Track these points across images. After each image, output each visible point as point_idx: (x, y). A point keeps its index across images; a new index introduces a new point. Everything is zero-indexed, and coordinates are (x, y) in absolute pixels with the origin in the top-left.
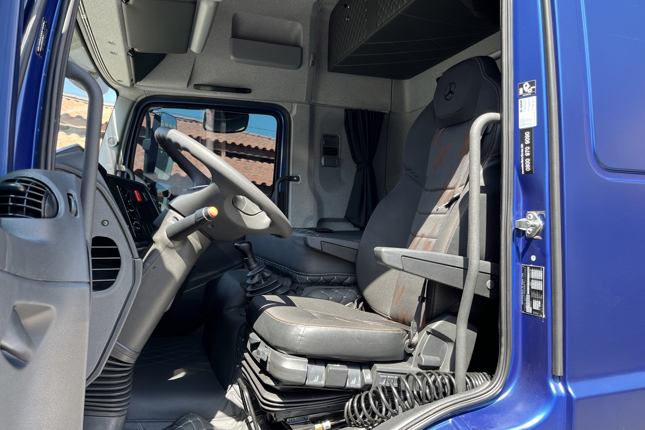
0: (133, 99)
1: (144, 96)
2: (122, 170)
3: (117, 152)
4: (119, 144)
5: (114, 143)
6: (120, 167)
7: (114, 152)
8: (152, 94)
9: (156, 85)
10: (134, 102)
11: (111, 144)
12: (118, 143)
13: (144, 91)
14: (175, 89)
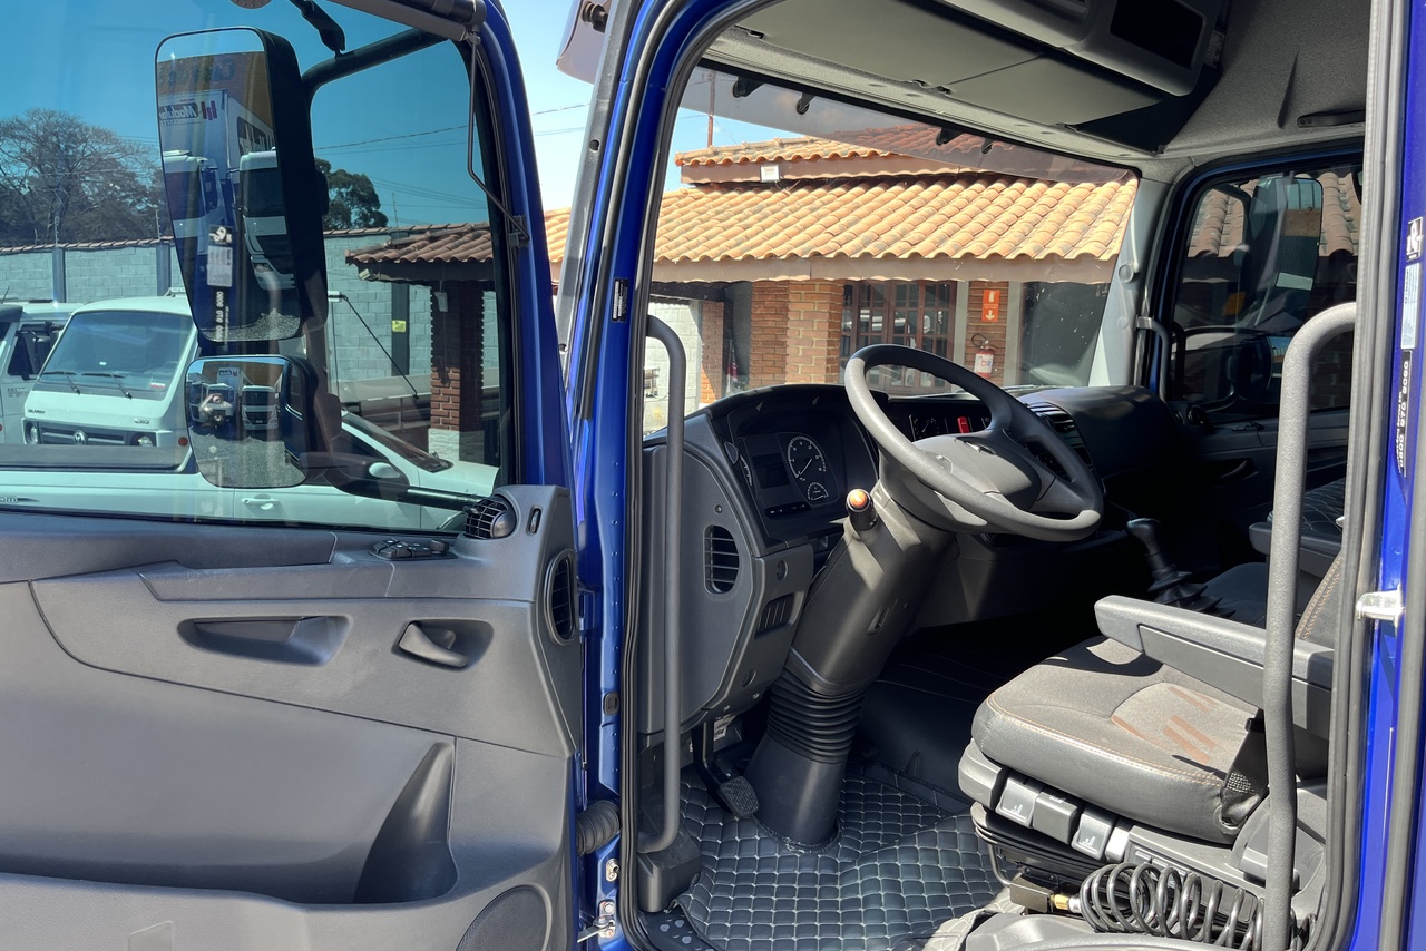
0: (1166, 179)
1: (1190, 168)
2: (1147, 327)
3: (1136, 292)
4: (1139, 277)
5: (1128, 276)
6: (1142, 322)
7: (1131, 293)
8: (1207, 160)
9: (1208, 140)
10: (1169, 185)
11: (1125, 278)
12: (1135, 274)
13: (1189, 157)
14: (1253, 138)
